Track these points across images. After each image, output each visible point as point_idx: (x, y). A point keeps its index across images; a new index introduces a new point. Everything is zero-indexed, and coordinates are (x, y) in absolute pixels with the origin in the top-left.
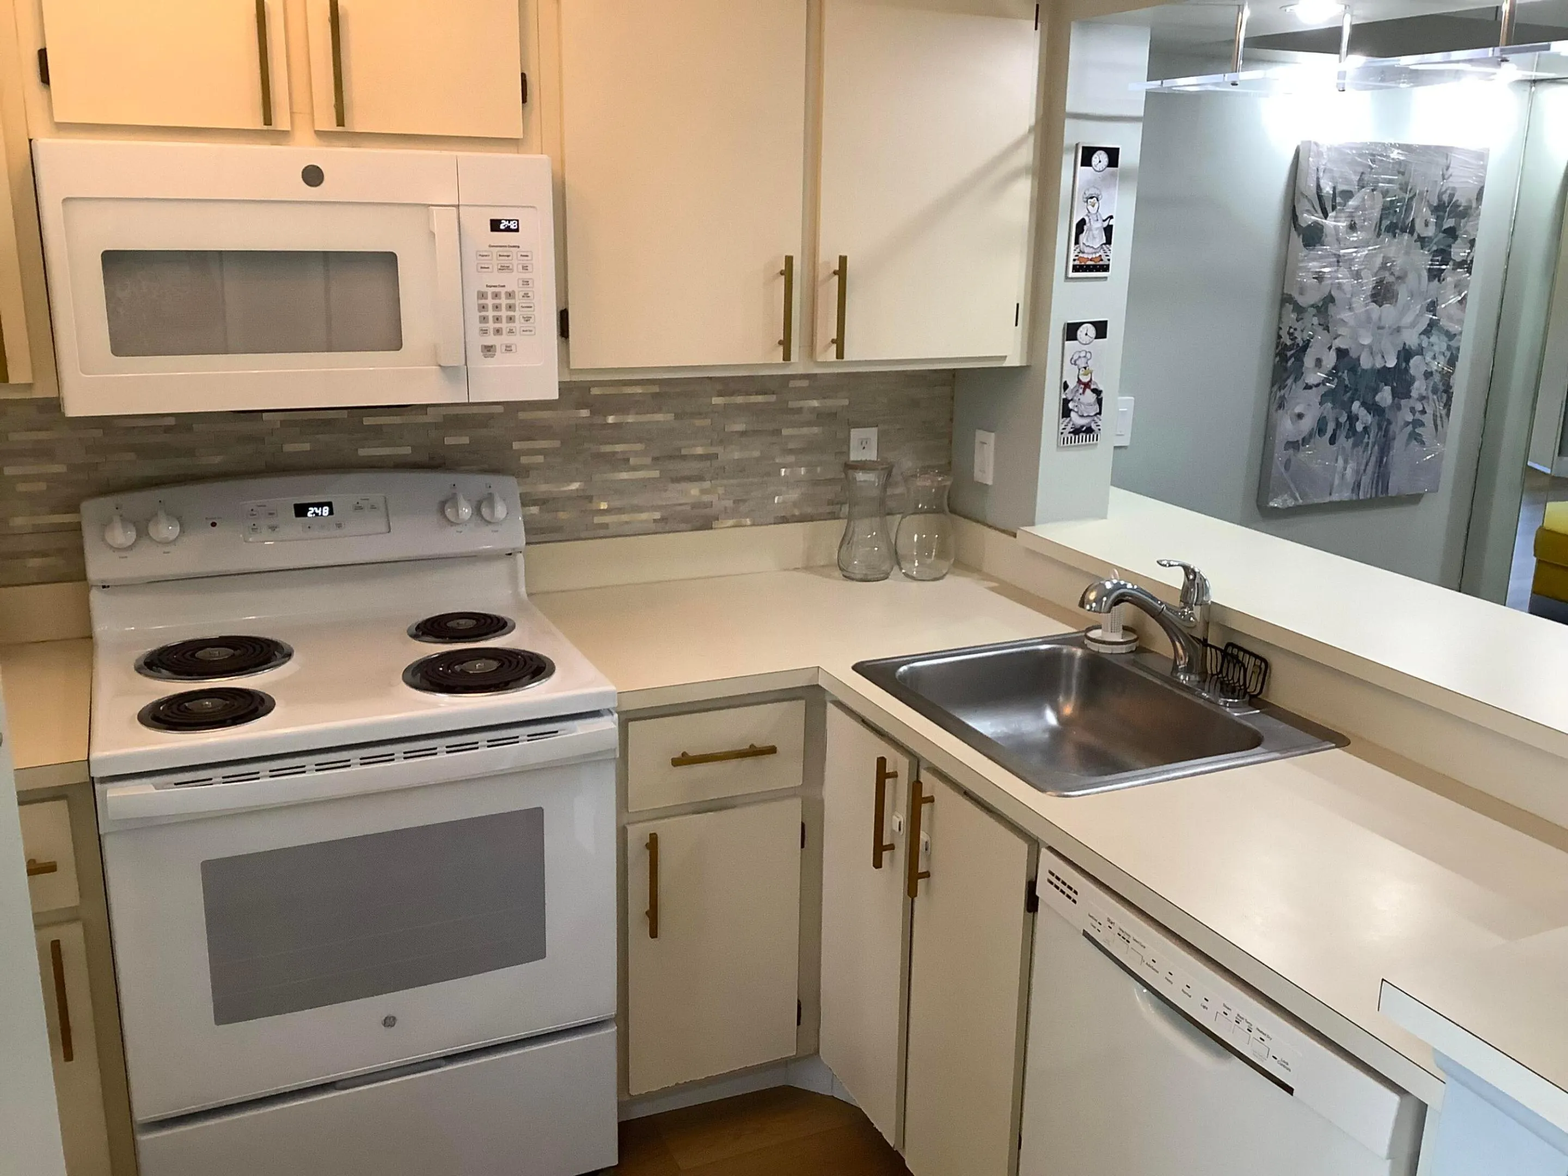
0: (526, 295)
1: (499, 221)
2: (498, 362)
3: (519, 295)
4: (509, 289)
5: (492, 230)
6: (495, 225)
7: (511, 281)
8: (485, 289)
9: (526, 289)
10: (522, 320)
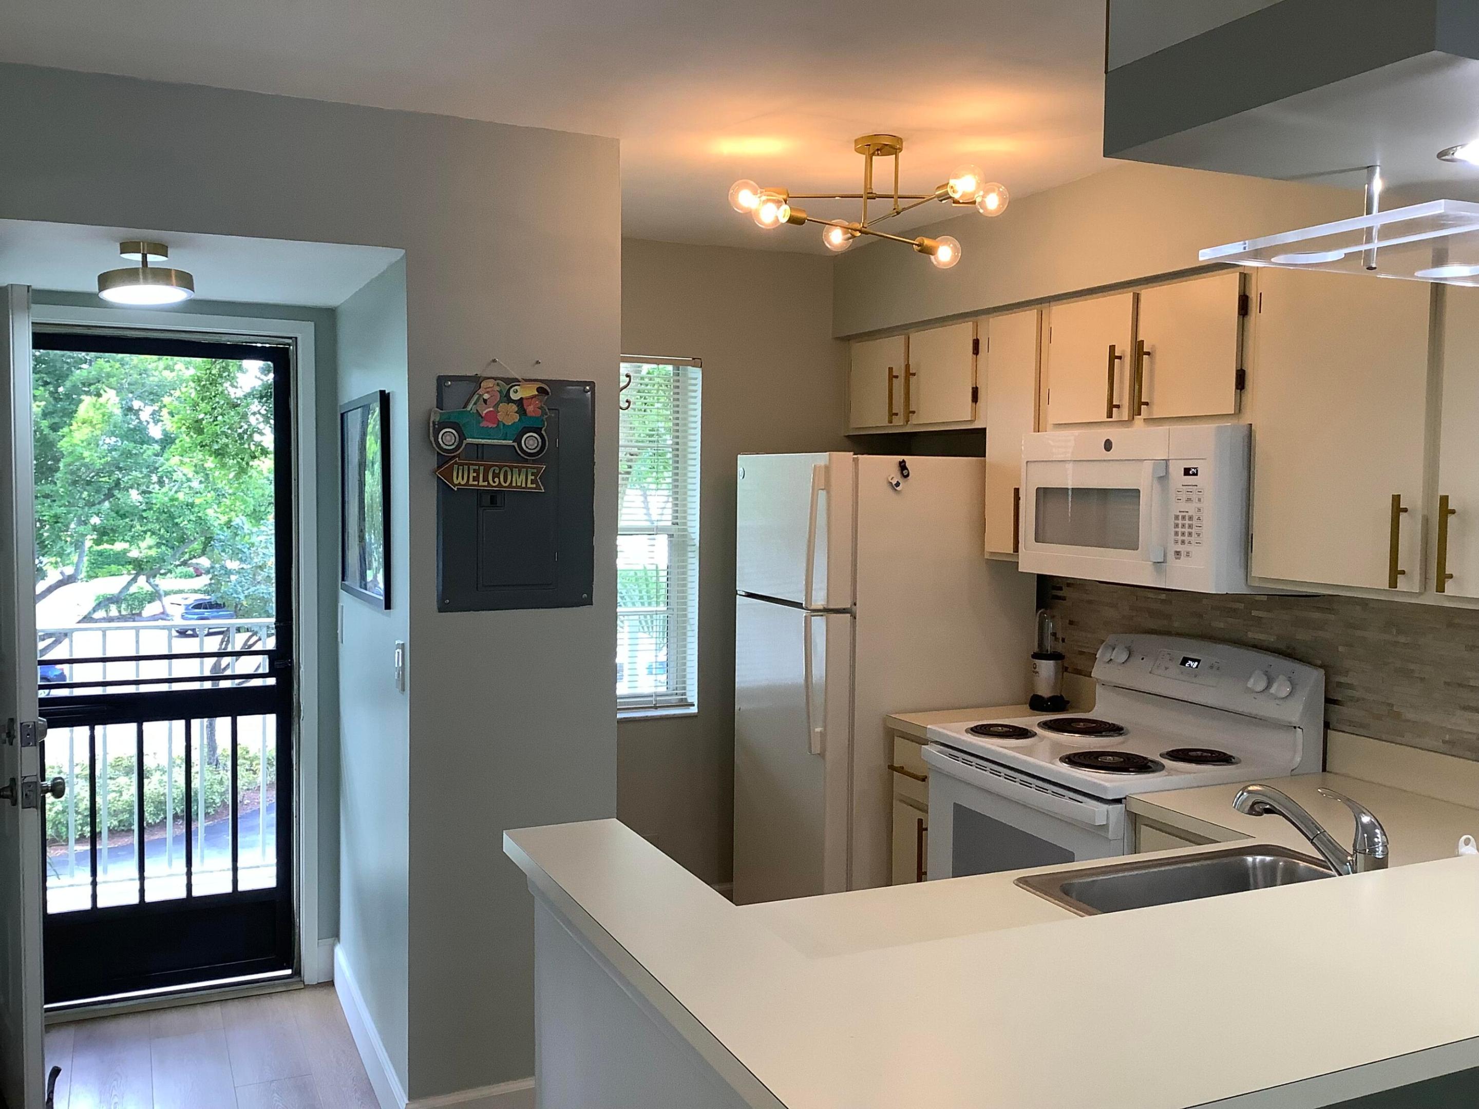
0: (1199, 519)
1: (1189, 469)
2: (1183, 562)
3: (1195, 518)
4: (1190, 514)
5: (1185, 474)
6: (1187, 472)
7: (1191, 509)
8: (1179, 514)
9: (1199, 514)
10: (1196, 536)
